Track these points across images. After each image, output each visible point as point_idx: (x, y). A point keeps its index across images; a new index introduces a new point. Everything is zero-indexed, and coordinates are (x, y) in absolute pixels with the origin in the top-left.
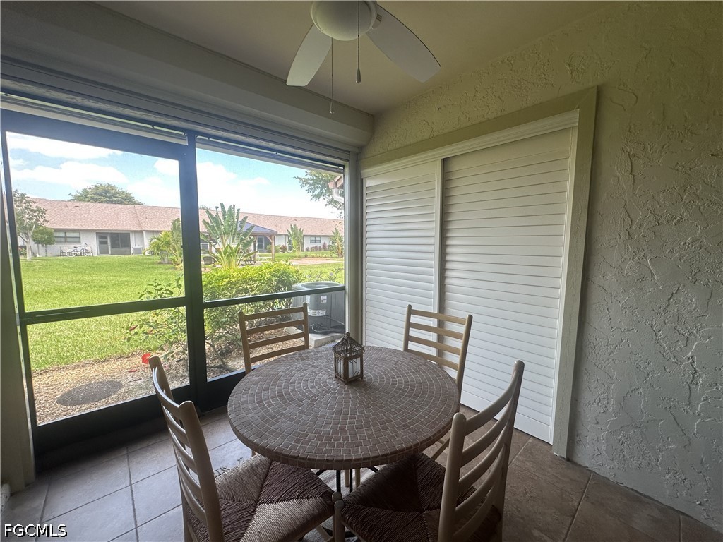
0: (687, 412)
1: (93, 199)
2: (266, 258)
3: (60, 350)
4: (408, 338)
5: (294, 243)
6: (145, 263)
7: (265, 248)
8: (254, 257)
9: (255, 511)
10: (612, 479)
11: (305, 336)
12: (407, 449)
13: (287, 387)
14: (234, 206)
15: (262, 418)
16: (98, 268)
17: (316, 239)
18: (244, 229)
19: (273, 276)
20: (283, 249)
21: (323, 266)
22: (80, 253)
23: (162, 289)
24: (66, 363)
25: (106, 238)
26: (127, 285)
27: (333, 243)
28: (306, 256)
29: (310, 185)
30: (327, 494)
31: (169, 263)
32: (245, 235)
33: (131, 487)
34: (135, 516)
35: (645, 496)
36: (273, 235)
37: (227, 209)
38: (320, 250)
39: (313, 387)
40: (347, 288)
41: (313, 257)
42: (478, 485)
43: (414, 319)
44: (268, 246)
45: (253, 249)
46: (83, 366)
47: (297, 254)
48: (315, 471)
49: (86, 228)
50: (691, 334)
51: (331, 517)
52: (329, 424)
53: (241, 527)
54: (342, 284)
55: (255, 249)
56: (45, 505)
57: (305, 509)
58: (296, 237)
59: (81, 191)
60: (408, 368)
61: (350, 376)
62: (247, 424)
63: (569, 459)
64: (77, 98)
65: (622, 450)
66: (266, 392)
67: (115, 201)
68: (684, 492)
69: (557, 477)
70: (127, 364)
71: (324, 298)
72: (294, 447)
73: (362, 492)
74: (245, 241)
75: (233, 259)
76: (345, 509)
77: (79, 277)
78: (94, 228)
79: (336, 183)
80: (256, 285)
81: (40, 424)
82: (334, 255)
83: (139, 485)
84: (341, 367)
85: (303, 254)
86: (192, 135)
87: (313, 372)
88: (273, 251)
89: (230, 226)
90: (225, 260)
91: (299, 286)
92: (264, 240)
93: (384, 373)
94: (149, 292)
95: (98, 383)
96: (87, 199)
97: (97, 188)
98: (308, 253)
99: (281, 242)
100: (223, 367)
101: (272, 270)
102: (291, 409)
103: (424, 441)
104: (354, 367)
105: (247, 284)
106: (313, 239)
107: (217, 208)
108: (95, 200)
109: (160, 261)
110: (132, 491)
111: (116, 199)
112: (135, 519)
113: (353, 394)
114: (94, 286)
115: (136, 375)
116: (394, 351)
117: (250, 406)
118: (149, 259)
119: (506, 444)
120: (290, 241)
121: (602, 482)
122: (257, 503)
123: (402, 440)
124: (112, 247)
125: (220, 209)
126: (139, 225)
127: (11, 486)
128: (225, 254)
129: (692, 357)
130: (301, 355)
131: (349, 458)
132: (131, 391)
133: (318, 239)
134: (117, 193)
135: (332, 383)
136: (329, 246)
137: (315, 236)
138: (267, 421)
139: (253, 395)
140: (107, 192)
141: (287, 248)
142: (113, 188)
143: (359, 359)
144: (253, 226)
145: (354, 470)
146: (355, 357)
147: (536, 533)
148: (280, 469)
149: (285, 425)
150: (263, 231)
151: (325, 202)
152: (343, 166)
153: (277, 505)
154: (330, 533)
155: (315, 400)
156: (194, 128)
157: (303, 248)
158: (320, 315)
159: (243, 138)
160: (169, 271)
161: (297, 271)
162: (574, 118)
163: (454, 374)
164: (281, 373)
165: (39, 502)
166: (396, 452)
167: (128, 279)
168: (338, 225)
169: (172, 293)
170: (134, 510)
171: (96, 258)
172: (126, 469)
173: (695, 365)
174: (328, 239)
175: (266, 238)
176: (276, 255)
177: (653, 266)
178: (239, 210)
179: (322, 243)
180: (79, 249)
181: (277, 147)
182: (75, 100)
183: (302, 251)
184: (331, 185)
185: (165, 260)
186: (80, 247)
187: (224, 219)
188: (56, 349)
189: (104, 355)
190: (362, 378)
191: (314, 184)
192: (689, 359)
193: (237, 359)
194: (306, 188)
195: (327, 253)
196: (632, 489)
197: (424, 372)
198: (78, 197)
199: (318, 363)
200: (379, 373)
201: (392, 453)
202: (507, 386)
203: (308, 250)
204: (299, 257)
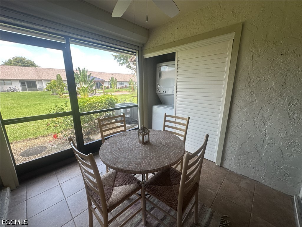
0: (262, 149)
1: (14, 64)
2: (100, 92)
3: (16, 135)
4: (165, 126)
5: (113, 85)
6: (45, 95)
7: (100, 87)
8: (95, 92)
9: (113, 189)
10: (235, 172)
11: (124, 126)
12: (168, 165)
13: (121, 146)
14: (85, 68)
15: (114, 158)
16: (23, 97)
17: (122, 83)
18: (90, 79)
19: (107, 101)
20: (108, 88)
21: (126, 95)
22: (13, 90)
23: (59, 107)
24: (20, 140)
25: (25, 83)
26: (39, 105)
27: (129, 85)
28: (118, 91)
29: (118, 59)
30: (139, 182)
31: (56, 95)
32: (91, 81)
33: (60, 185)
34: (64, 195)
35: (245, 176)
36: (103, 81)
37: (81, 70)
38: (124, 88)
39: (131, 146)
40: (139, 105)
41: (121, 91)
42: (191, 177)
43: (167, 118)
44: (101, 86)
45: (94, 88)
46: (27, 141)
47: (114, 90)
48: (133, 174)
49: (14, 78)
50: (266, 122)
51: (140, 190)
52: (139, 159)
53: (109, 195)
54: (136, 104)
55: (95, 88)
56: (26, 194)
57: (131, 188)
58: (113, 82)
59: (8, 60)
60: (166, 137)
61: (145, 141)
62: (109, 160)
63: (221, 166)
64: (11, 20)
65: (239, 162)
66: (113, 148)
67: (26, 65)
68: (258, 174)
69: (217, 172)
70: (47, 139)
71: (129, 110)
72: (128, 167)
73: (151, 181)
74: (91, 85)
75: (86, 92)
76: (146, 186)
77: (15, 102)
78: (18, 78)
79: (132, 59)
80: (99, 105)
81: (17, 164)
82: (131, 90)
83: (63, 184)
84: (141, 138)
85: (117, 90)
86: (68, 39)
87: (130, 140)
88: (104, 88)
89: (83, 78)
90: (82, 94)
91: (118, 105)
92: (99, 84)
93: (157, 139)
94: (53, 109)
95: (36, 147)
96: (11, 64)
97: (16, 59)
98: (119, 89)
99: (106, 85)
100: (89, 139)
101: (106, 98)
102: (124, 154)
103: (174, 163)
104: (146, 138)
105: (95, 104)
106: (121, 83)
107: (77, 69)
108: (16, 65)
109: (52, 94)
110: (61, 187)
111: (26, 64)
112: (64, 196)
113: (146, 148)
114: (24, 106)
115: (52, 143)
116: (160, 131)
117: (108, 154)
118: (47, 93)
119: (201, 163)
120: (110, 84)
121: (232, 173)
122: (113, 187)
123: (166, 163)
124: (28, 87)
125: (78, 70)
126: (40, 77)
127: (10, 188)
128: (82, 90)
129: (266, 130)
130: (124, 134)
131: (148, 170)
132: (51, 150)
133: (123, 83)
134: (26, 61)
135: (138, 144)
136: (128, 86)
137: (122, 82)
138: (116, 159)
139: (108, 150)
140: (21, 61)
141: (110, 87)
142: (24, 59)
143: (148, 135)
144: (94, 78)
145: (146, 174)
146: (147, 134)
147: (209, 190)
148: (120, 175)
149: (123, 160)
150: (99, 80)
151: (125, 66)
152: (136, 53)
153: (121, 187)
154: (140, 195)
155: (132, 151)
156: (69, 35)
157: (116, 87)
158: (127, 117)
159: (91, 40)
160: (58, 98)
161: (116, 98)
162: (232, 36)
163: (182, 139)
164: (117, 141)
165: (24, 193)
166: (164, 167)
167: (39, 102)
168: (132, 77)
169: (64, 109)
170: (63, 193)
171: (21, 92)
172: (56, 179)
173: (266, 133)
174: (127, 83)
175: (100, 83)
176: (105, 90)
177: (256, 97)
178: (87, 70)
179: (125, 85)
180: (12, 88)
181: (106, 44)
182: (10, 21)
183: (116, 88)
184: (129, 60)
185: (55, 93)
186: (13, 87)
187: (80, 74)
188: (13, 134)
189: (36, 136)
190: (149, 142)
191: (120, 58)
192: (264, 131)
193: (94, 135)
194: (117, 60)
195: (127, 89)
196: (241, 175)
197: (172, 139)
198: (7, 63)
199: (131, 137)
200: (155, 140)
201: (163, 167)
202: (203, 143)
203: (118, 88)
204: (115, 91)
